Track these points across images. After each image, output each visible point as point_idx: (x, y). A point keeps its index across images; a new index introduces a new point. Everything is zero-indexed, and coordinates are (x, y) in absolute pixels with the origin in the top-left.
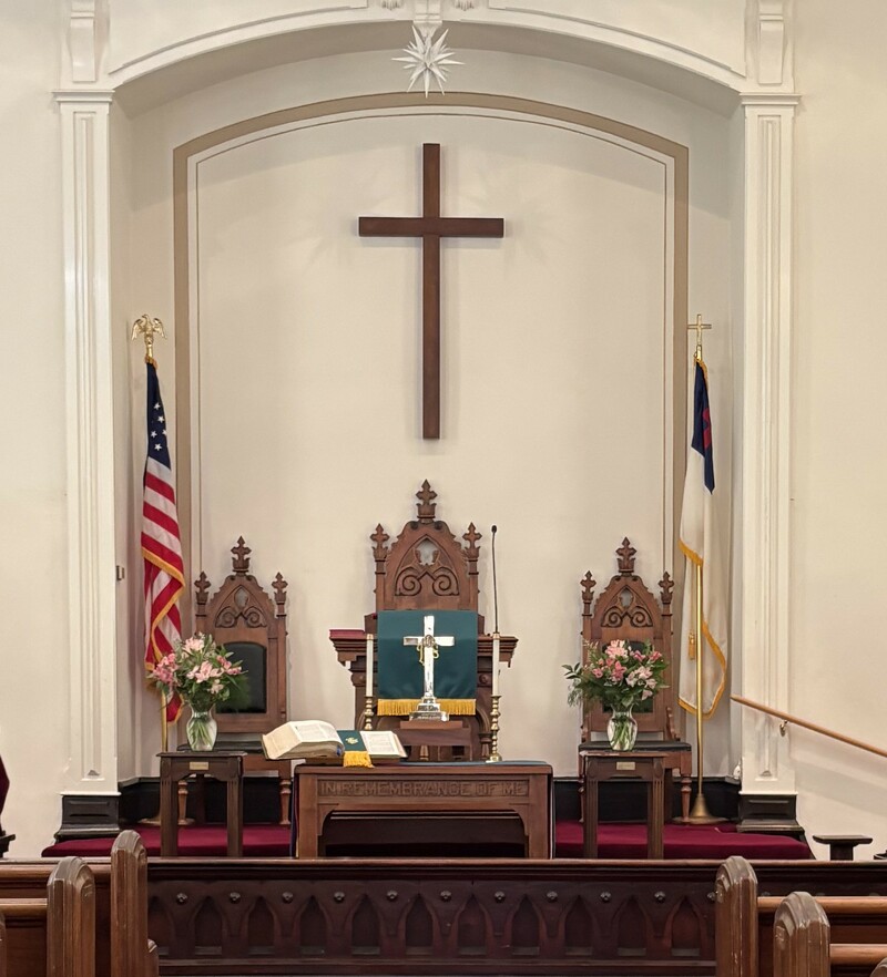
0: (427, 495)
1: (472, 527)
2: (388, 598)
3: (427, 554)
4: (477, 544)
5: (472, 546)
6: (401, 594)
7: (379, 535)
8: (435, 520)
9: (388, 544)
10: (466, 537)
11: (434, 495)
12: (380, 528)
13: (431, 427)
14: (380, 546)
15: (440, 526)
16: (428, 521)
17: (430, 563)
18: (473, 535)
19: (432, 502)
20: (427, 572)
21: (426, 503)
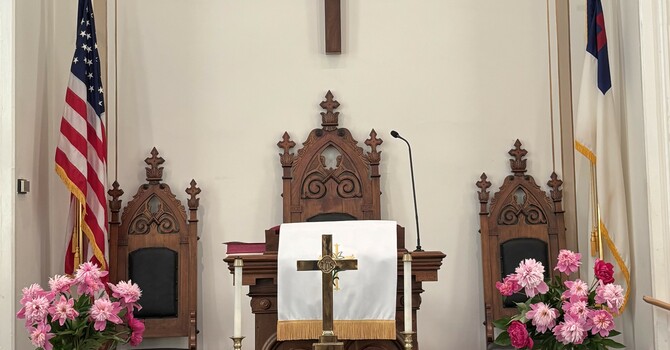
0: (330, 105)
1: (373, 133)
2: (295, 202)
3: (331, 159)
4: (378, 149)
5: (374, 151)
6: (307, 198)
7: (286, 143)
8: (338, 127)
9: (295, 151)
10: (368, 142)
11: (337, 105)
12: (286, 136)
13: (334, 43)
14: (286, 153)
15: (344, 133)
16: (332, 128)
17: (334, 167)
18: (374, 140)
19: (335, 111)
20: (331, 175)
21: (329, 112)
